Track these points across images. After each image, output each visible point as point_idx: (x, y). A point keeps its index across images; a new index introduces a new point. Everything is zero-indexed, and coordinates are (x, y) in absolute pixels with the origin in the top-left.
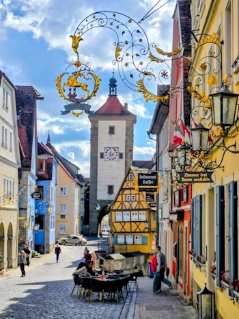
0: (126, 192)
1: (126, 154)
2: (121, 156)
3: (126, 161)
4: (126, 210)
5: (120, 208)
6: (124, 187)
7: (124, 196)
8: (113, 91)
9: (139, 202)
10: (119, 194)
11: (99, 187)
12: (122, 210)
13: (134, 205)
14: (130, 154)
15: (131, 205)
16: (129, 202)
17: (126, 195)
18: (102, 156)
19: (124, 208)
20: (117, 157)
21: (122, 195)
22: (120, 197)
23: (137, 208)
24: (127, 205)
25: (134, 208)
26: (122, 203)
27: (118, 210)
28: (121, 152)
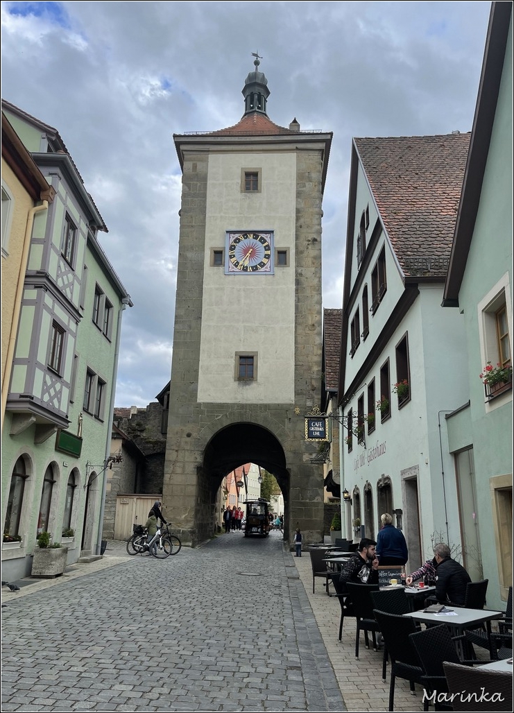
1: (299, 253)
3: (298, 275)
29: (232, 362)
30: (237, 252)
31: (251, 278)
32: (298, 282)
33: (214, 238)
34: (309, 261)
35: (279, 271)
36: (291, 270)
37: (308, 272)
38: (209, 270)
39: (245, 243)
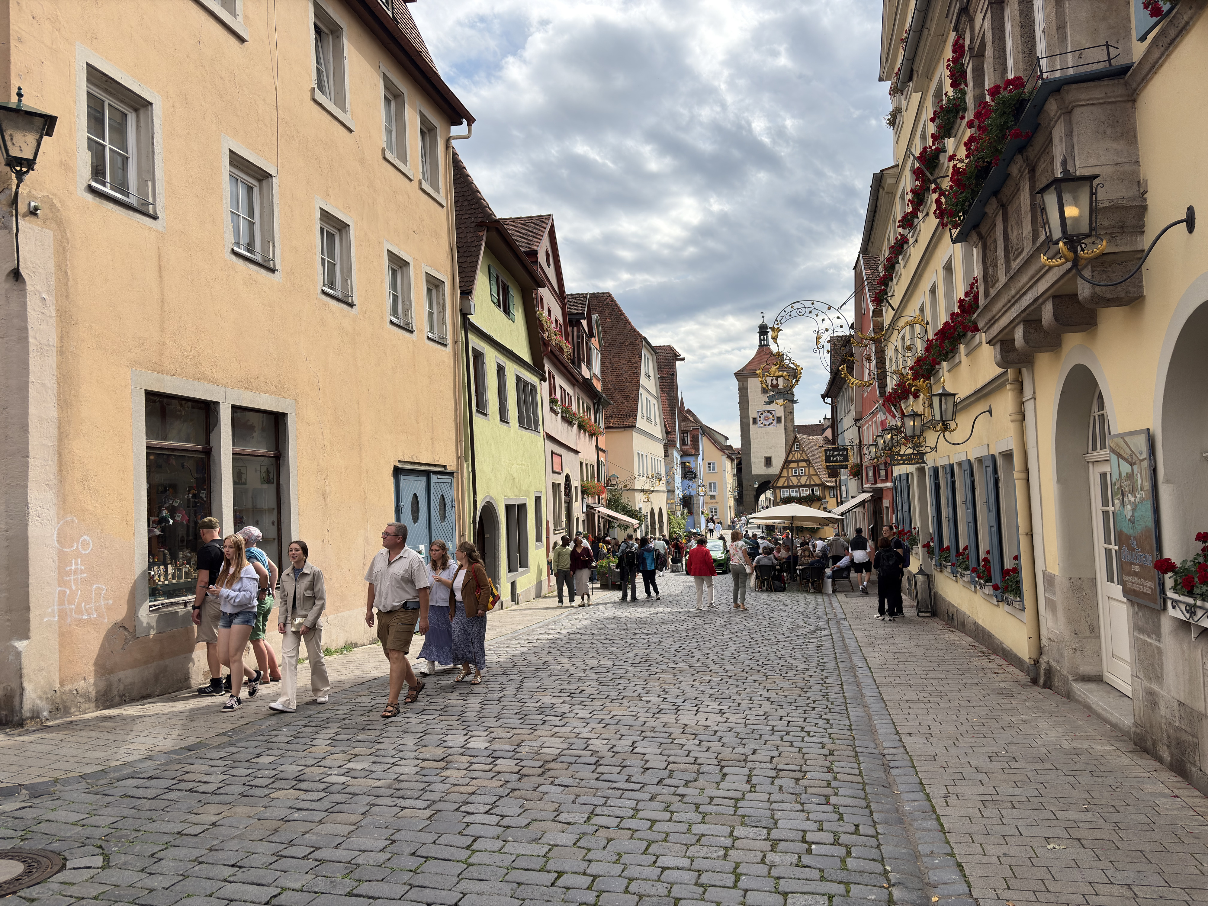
0: (792, 465)
1: (785, 418)
2: (779, 420)
3: (785, 426)
4: (794, 487)
5: (786, 484)
6: (789, 459)
8: (764, 340)
9: (809, 476)
10: (783, 468)
11: (753, 460)
12: (789, 487)
13: (803, 480)
14: (790, 417)
15: (799, 480)
17: (792, 468)
18: (755, 421)
19: (791, 484)
20: (774, 422)
21: (788, 468)
22: (785, 471)
23: (808, 483)
24: (795, 481)
26: (788, 478)
27: (783, 487)
28: (778, 415)
29: (763, 460)
30: (762, 418)
31: (768, 428)
32: (785, 429)
33: (753, 414)
34: (789, 421)
35: (778, 425)
36: (783, 424)
37: (789, 425)
38: (752, 426)
39: (764, 415)
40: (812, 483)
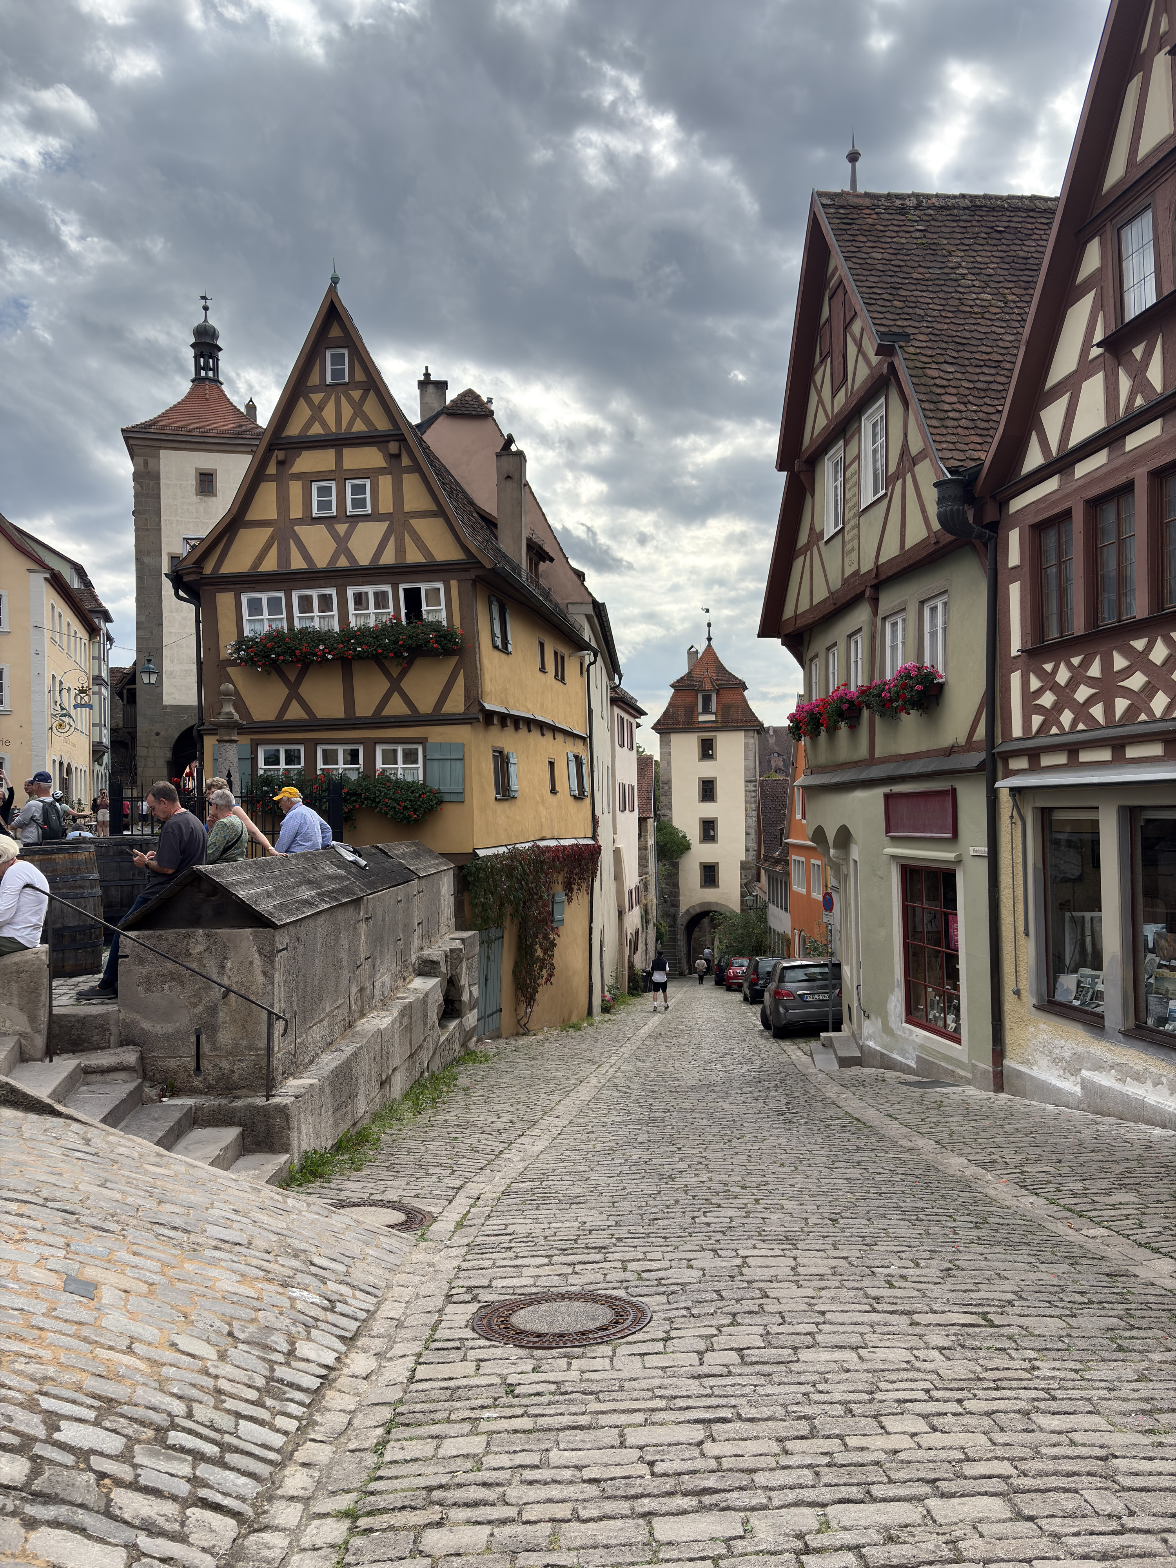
7: (295, 489)
16: (327, 521)
25: (364, 559)
40: (414, 556)
